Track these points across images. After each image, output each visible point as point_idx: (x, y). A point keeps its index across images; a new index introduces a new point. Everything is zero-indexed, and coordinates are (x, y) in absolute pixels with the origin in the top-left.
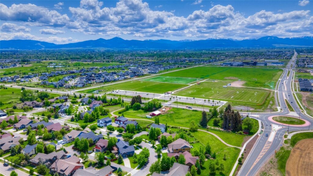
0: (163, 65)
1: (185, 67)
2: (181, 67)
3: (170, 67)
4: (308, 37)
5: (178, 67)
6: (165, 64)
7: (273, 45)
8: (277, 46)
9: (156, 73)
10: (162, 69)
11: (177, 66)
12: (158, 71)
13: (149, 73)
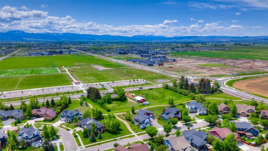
4: (48, 33)
7: (23, 38)
8: (27, 39)
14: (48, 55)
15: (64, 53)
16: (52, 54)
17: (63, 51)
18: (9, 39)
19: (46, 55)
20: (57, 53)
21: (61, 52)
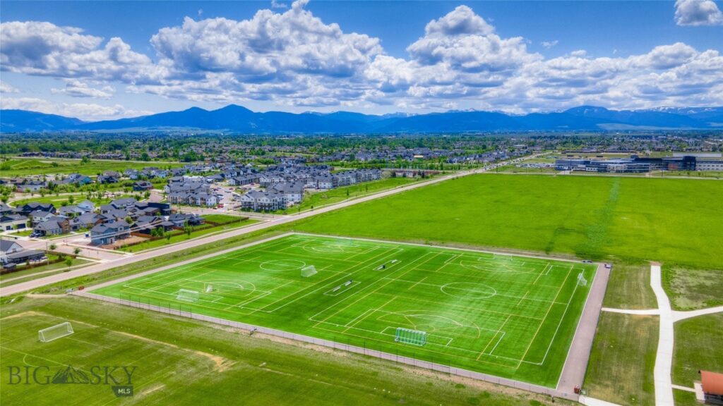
0: (332, 169)
1: (423, 176)
2: (404, 176)
3: (357, 177)
5: (394, 175)
6: (342, 165)
7: (598, 125)
8: (608, 127)
9: (281, 207)
10: (322, 185)
11: (386, 172)
12: (297, 197)
13: (243, 210)
14: (625, 171)
15: (703, 166)
16: (645, 170)
17: (697, 159)
18: (566, 127)
19: (618, 172)
20: (671, 165)
21: (689, 164)
